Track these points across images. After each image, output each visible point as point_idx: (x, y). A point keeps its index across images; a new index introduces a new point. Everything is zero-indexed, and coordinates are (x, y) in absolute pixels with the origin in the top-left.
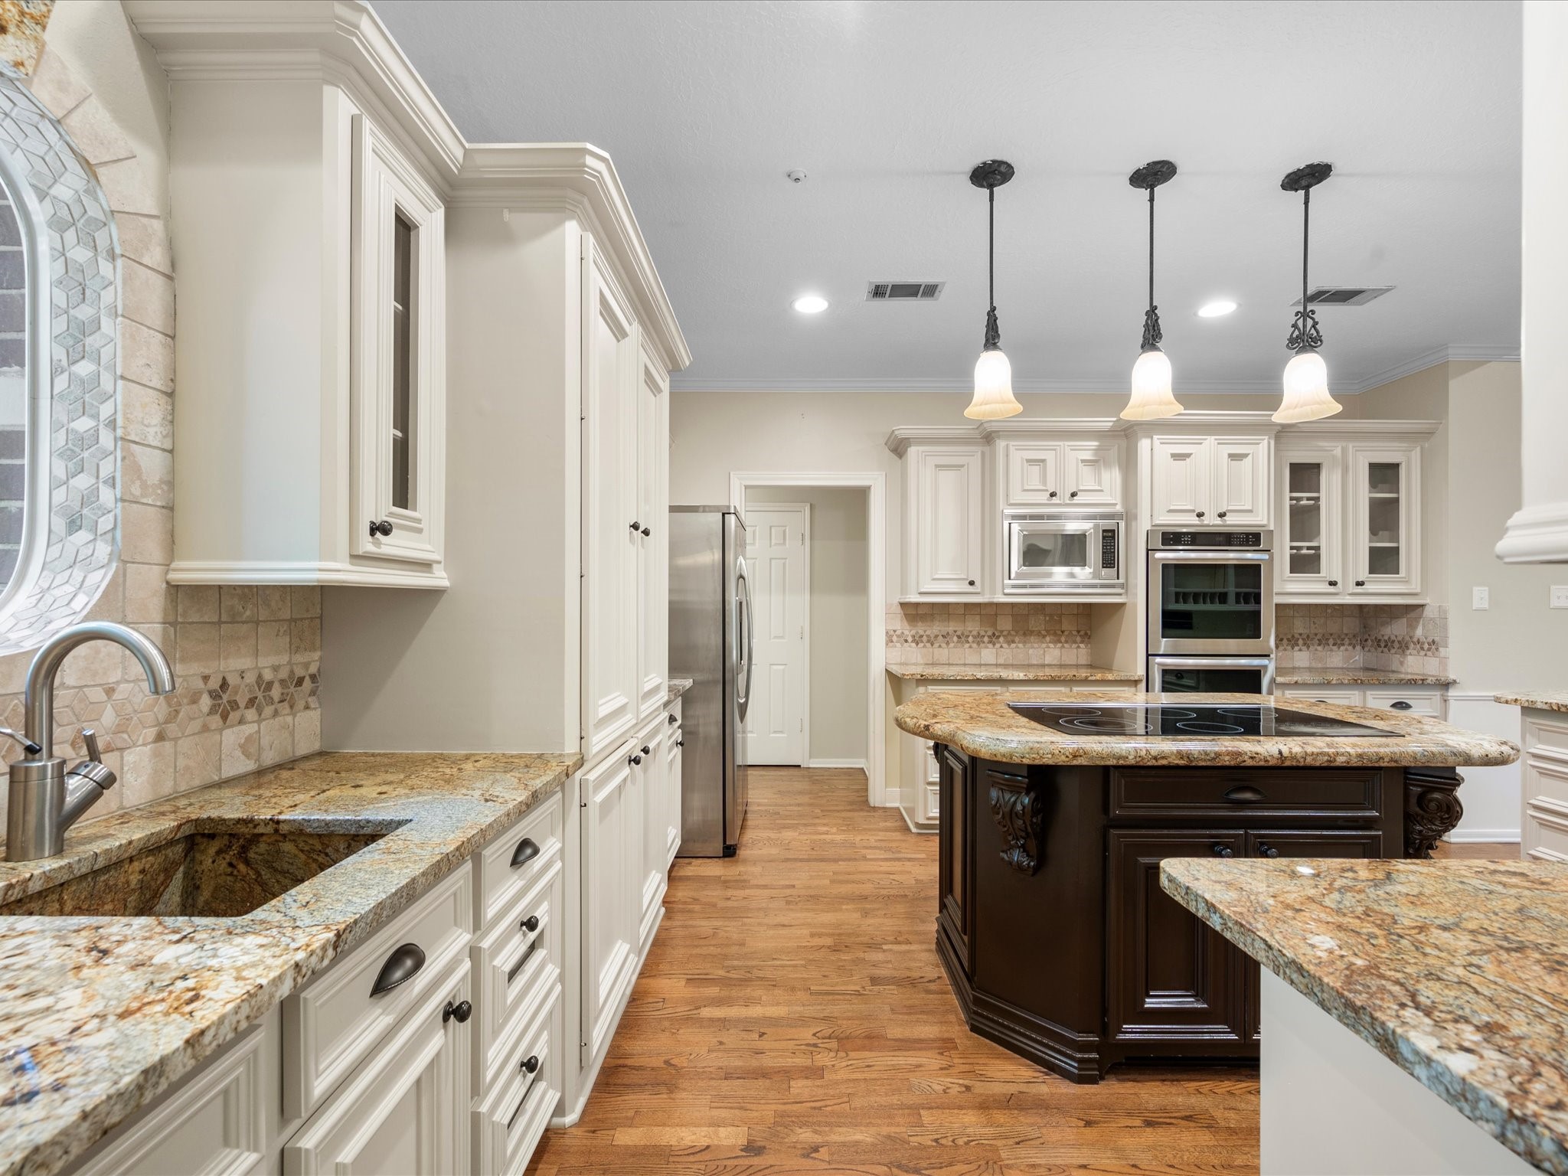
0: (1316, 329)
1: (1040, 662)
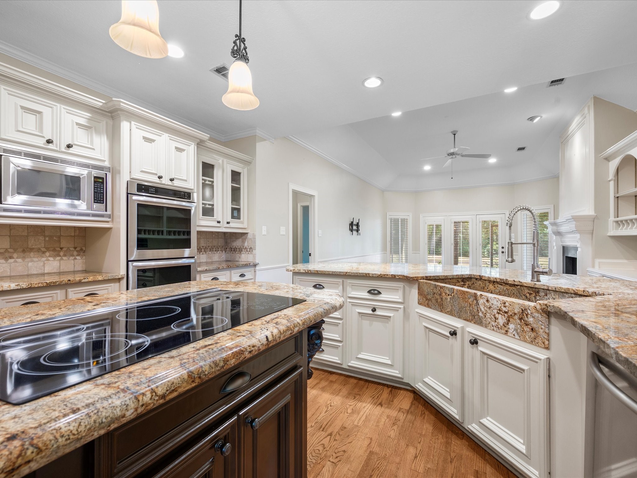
0: (245, 51)
1: (40, 272)
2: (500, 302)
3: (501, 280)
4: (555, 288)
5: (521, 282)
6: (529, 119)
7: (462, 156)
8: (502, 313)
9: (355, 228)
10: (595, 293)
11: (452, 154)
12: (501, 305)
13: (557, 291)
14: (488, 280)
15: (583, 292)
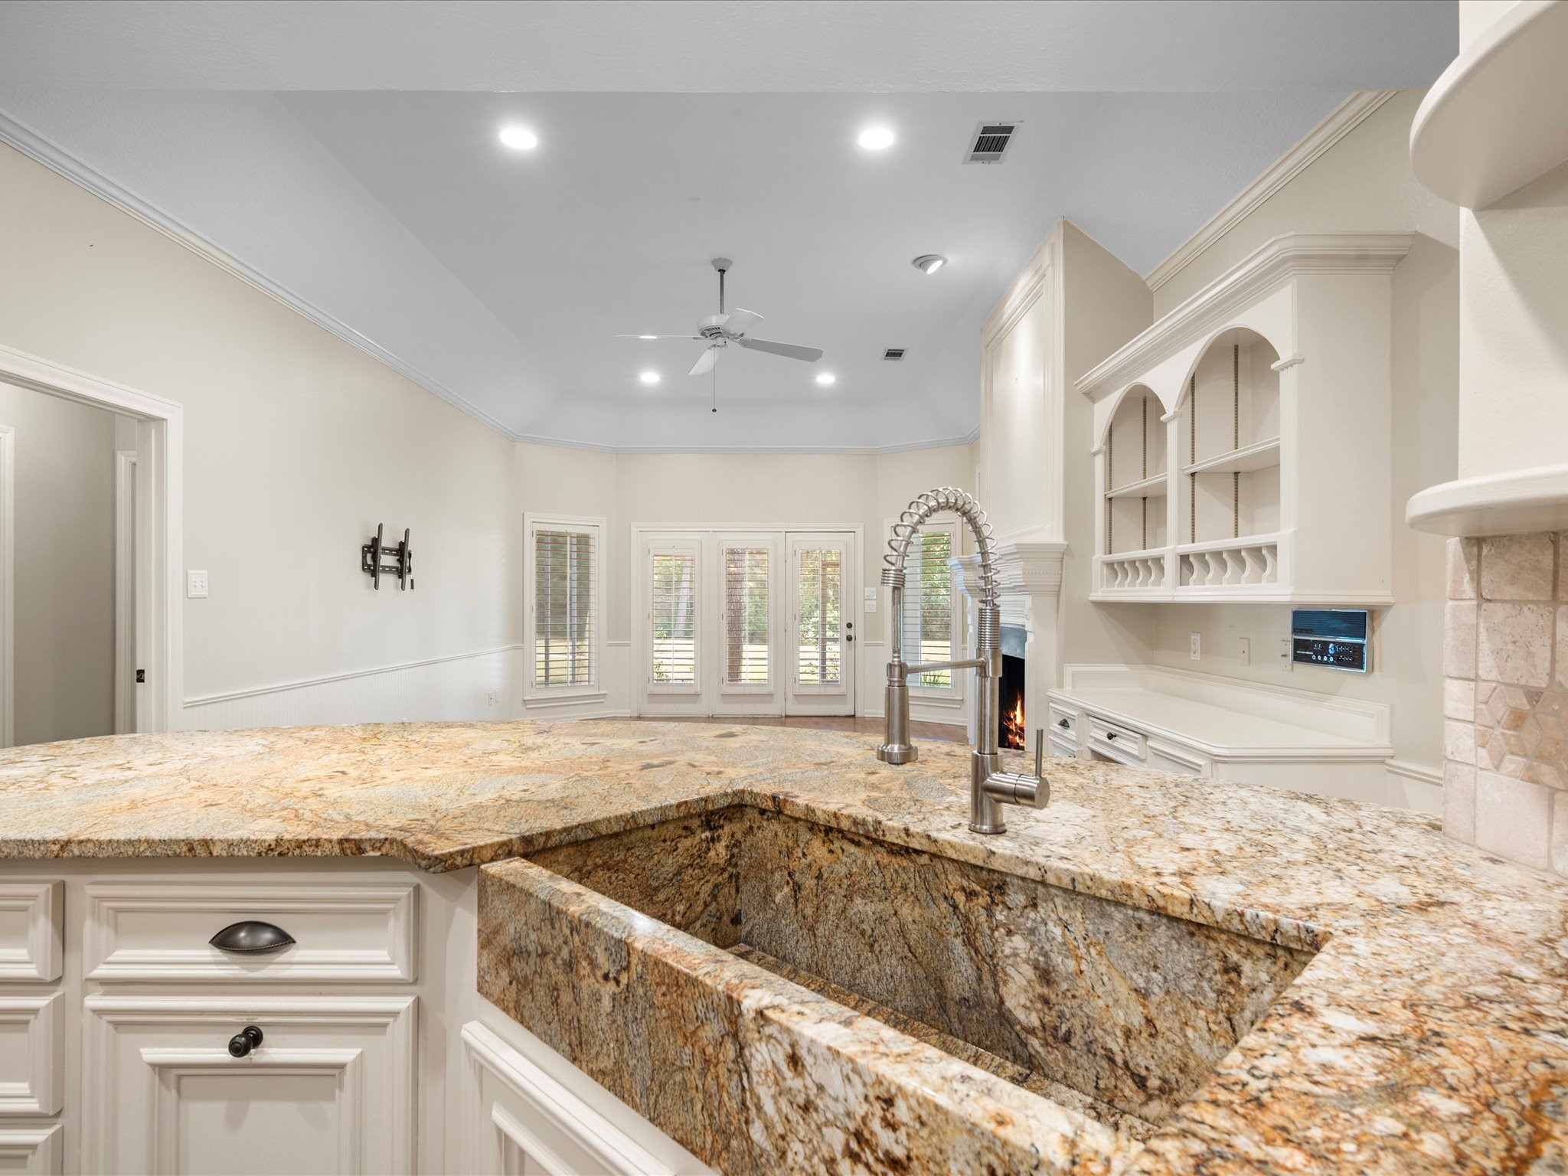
2: (860, 1090)
3: (855, 822)
4: (1073, 880)
5: (935, 841)
6: (916, 260)
7: (746, 344)
8: (871, 1160)
9: (387, 560)
10: (1241, 915)
11: (713, 333)
12: (865, 1106)
13: (1080, 894)
14: (807, 821)
15: (1186, 909)
